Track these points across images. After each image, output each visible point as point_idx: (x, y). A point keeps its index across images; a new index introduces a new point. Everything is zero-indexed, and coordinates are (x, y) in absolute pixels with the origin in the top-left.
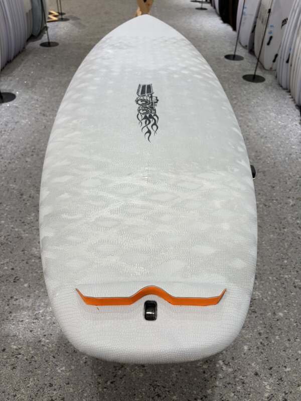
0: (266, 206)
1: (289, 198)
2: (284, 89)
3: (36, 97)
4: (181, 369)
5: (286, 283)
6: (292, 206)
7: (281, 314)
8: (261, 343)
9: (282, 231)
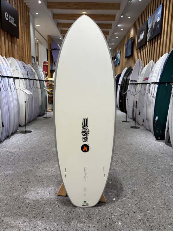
0: (139, 163)
1: (150, 161)
2: (149, 131)
3: (40, 132)
4: (100, 210)
5: (148, 186)
6: (152, 164)
7: (146, 195)
8: (137, 203)
9: (147, 171)
